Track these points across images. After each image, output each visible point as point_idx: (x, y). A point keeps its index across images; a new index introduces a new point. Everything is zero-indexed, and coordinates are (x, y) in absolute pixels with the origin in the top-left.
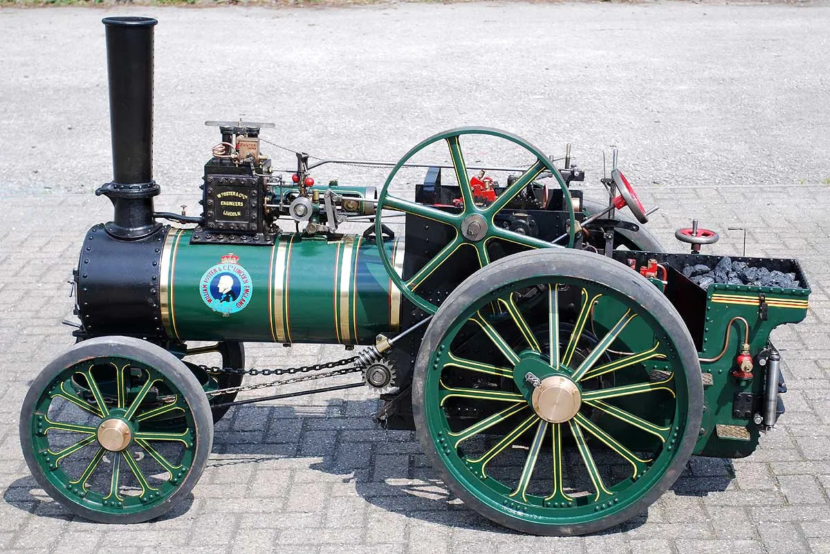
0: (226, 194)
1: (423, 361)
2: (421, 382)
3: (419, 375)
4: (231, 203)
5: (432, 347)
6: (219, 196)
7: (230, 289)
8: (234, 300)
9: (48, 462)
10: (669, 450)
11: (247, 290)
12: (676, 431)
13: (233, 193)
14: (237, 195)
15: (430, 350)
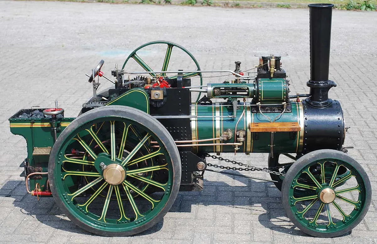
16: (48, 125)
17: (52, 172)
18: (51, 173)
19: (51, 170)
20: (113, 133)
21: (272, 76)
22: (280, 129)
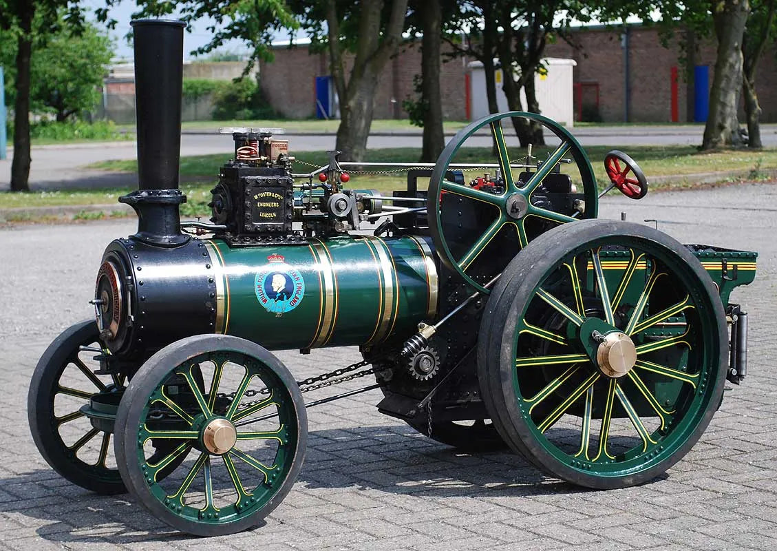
0: (262, 195)
1: (511, 327)
2: (509, 348)
3: (507, 341)
4: (268, 205)
5: (518, 312)
6: (256, 197)
7: (283, 287)
8: (288, 299)
9: (146, 476)
10: (700, 394)
11: (300, 288)
12: (705, 376)
13: (269, 194)
14: (273, 196)
15: (517, 316)
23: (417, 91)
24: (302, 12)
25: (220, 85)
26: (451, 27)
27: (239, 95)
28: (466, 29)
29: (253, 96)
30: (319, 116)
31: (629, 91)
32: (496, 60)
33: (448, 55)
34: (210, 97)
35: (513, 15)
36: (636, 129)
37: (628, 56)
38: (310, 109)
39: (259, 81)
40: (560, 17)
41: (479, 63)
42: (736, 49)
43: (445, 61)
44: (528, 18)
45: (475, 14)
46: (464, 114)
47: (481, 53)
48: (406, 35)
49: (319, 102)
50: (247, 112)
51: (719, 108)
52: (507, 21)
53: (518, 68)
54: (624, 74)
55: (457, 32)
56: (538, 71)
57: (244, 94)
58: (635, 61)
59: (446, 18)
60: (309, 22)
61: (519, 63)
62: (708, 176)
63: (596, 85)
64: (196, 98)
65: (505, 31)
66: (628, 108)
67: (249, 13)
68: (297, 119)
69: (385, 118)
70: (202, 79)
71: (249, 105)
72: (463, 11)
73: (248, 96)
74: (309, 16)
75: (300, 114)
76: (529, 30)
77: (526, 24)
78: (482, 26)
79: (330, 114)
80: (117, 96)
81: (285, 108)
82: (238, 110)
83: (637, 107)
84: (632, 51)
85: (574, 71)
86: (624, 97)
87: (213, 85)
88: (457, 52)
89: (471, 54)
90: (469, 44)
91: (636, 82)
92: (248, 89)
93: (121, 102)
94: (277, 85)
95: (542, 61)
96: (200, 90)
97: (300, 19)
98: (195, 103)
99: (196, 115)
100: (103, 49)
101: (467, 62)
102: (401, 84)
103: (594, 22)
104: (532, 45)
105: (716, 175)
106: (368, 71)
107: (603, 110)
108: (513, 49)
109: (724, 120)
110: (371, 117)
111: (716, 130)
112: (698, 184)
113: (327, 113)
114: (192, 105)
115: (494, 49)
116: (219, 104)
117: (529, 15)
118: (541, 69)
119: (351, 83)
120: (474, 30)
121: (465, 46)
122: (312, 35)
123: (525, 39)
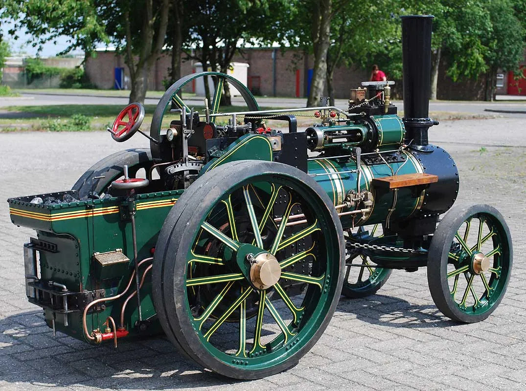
16: (113, 210)
17: (180, 281)
18: (180, 284)
19: (179, 278)
20: (249, 204)
21: (387, 111)
22: (419, 181)
23: (169, 76)
24: (112, 35)
25: (64, 70)
26: (186, 45)
27: (73, 76)
28: (194, 46)
29: (81, 76)
30: (116, 87)
31: (275, 81)
32: (208, 62)
33: (185, 59)
34: (59, 76)
35: (217, 40)
36: (278, 100)
37: (275, 63)
38: (111, 84)
39: (85, 69)
40: (240, 42)
41: (200, 64)
42: (323, 61)
43: (183, 62)
44: (225, 42)
45: (198, 39)
46: (191, 89)
47: (201, 58)
48: (164, 48)
49: (116, 81)
50: (78, 84)
51: (315, 89)
52: (214, 43)
53: (219, 67)
54: (273, 72)
55: (189, 48)
56: (229, 68)
57: (76, 76)
58: (279, 65)
59: (184, 41)
60: (115, 40)
61: (220, 64)
62: (307, 121)
63: (259, 77)
64: (51, 77)
65: (213, 48)
66: (275, 90)
67: (87, 34)
68: (104, 89)
69: (151, 90)
70: (54, 66)
71: (79, 81)
72: (193, 37)
73: (78, 76)
74: (116, 37)
75: (106, 87)
76: (225, 48)
77: (223, 45)
78: (202, 45)
79: (122, 87)
80: (8, 74)
81: (98, 84)
82: (73, 83)
83: (279, 89)
84: (277, 61)
85: (248, 70)
86: (273, 83)
87: (60, 70)
88: (189, 58)
89: (196, 59)
90: (195, 54)
91: (279, 77)
92: (79, 72)
93: (10, 77)
94: (94, 70)
95: (231, 64)
96: (53, 72)
97: (111, 38)
98: (50, 79)
99: (51, 85)
100: (5, 49)
101: (194, 63)
102: (159, 73)
103: (256, 46)
104: (226, 55)
105: (311, 121)
106: (146, 65)
107: (262, 90)
108: (217, 57)
109: (317, 95)
110: (146, 89)
111: (313, 100)
112: (303, 124)
113: (120, 87)
114: (49, 80)
115: (208, 57)
116: (63, 80)
117: (225, 41)
118: (231, 68)
119: (137, 70)
120: (198, 47)
121: (193, 55)
122: (117, 46)
123: (223, 52)
